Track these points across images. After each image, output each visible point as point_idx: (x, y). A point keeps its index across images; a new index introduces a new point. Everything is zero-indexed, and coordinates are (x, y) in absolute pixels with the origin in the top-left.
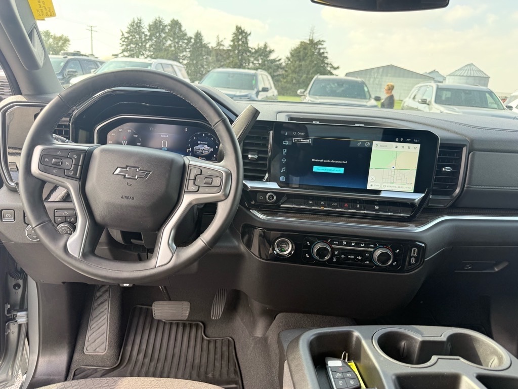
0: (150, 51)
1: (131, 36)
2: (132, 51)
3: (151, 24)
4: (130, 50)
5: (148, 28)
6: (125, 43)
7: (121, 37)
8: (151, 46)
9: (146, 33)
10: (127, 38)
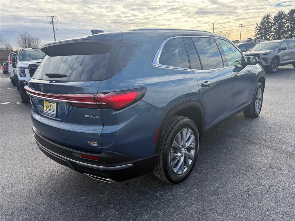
0: (273, 32)
1: (263, 25)
2: (263, 34)
3: (276, 15)
4: (261, 34)
5: (273, 19)
6: (258, 30)
7: (256, 27)
8: (274, 29)
9: (272, 22)
10: (260, 27)
